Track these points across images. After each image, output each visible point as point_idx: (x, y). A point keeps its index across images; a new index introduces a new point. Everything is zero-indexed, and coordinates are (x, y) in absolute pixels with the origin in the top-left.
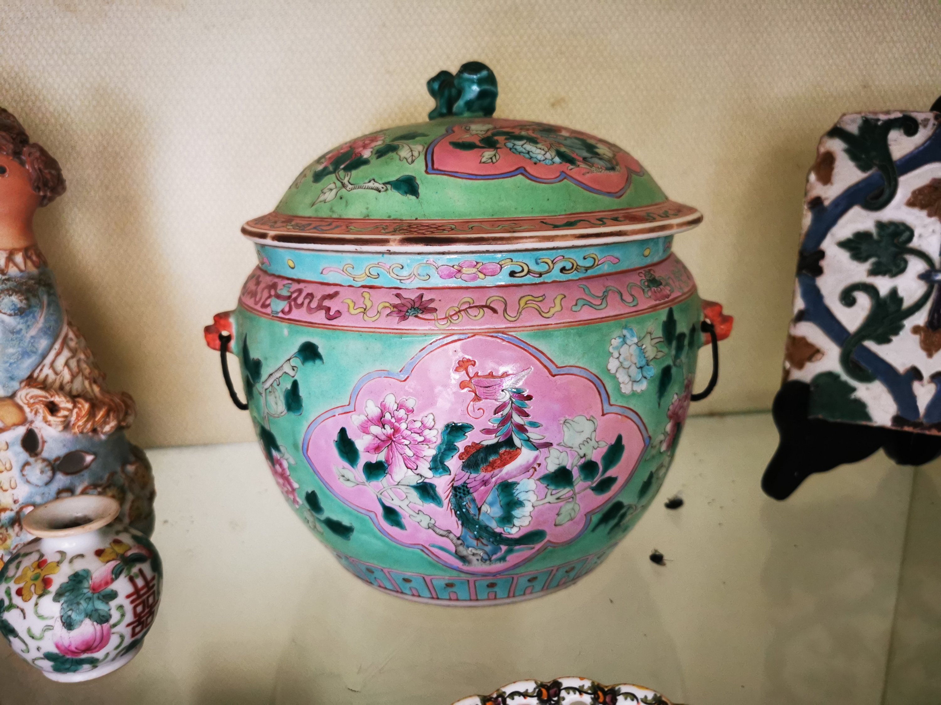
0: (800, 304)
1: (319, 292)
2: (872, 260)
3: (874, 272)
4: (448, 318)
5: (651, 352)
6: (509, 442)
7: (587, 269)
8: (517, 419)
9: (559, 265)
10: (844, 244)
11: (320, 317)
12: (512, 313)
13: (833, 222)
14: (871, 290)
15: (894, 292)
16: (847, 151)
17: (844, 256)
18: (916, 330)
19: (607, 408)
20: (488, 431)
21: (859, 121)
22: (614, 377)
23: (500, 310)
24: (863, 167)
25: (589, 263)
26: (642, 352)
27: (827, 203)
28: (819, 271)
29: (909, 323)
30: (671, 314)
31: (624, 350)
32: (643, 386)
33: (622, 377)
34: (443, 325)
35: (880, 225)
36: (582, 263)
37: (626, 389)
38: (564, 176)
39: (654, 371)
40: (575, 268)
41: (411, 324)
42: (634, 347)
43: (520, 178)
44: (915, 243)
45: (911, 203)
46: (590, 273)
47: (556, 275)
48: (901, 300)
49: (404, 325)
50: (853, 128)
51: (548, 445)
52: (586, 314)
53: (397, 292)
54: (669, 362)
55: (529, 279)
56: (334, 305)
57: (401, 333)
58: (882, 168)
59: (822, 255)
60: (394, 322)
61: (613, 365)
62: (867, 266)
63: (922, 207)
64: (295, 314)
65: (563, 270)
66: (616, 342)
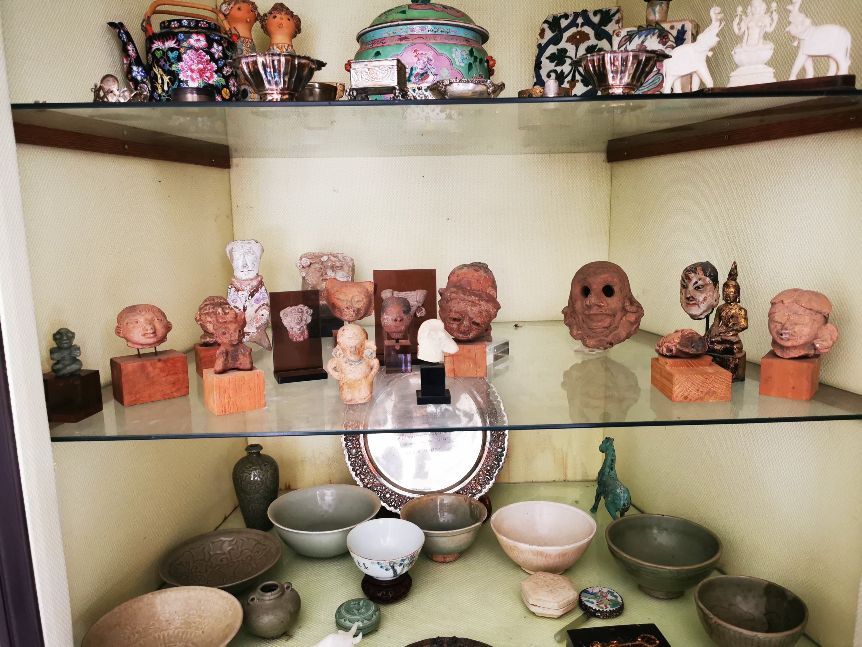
0: (535, 80)
1: (380, 40)
2: (556, 62)
3: (556, 66)
4: (412, 40)
5: (465, 56)
6: (426, 73)
7: (448, 32)
8: (429, 66)
9: (440, 30)
10: (547, 58)
11: (381, 44)
12: (428, 39)
13: (544, 52)
14: (555, 71)
15: (562, 71)
16: (548, 27)
17: (548, 61)
18: (568, 82)
19: (452, 68)
20: (422, 69)
21: (552, 17)
22: (454, 59)
23: (425, 38)
24: (553, 32)
25: (448, 31)
26: (463, 55)
27: (543, 45)
28: (540, 68)
29: (566, 80)
30: (472, 49)
31: (457, 52)
32: (463, 65)
33: (456, 60)
34: (411, 41)
35: (558, 50)
36: (446, 30)
37: (458, 64)
38: (444, 11)
39: (467, 62)
40: (444, 31)
41: (403, 42)
42: (460, 53)
43: (431, 10)
44: (567, 54)
45: (567, 41)
46: (449, 34)
47: (439, 32)
48: (564, 73)
49: (401, 42)
50: (550, 20)
51: (436, 75)
52: (447, 41)
53: (400, 36)
54: (472, 62)
55: (432, 33)
56: (384, 41)
57: (400, 44)
58: (558, 31)
59: (541, 62)
60: (399, 42)
61: (454, 56)
62: (554, 64)
63: (570, 42)
64: (374, 46)
65: (441, 31)
66: (454, 50)
